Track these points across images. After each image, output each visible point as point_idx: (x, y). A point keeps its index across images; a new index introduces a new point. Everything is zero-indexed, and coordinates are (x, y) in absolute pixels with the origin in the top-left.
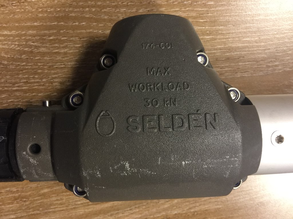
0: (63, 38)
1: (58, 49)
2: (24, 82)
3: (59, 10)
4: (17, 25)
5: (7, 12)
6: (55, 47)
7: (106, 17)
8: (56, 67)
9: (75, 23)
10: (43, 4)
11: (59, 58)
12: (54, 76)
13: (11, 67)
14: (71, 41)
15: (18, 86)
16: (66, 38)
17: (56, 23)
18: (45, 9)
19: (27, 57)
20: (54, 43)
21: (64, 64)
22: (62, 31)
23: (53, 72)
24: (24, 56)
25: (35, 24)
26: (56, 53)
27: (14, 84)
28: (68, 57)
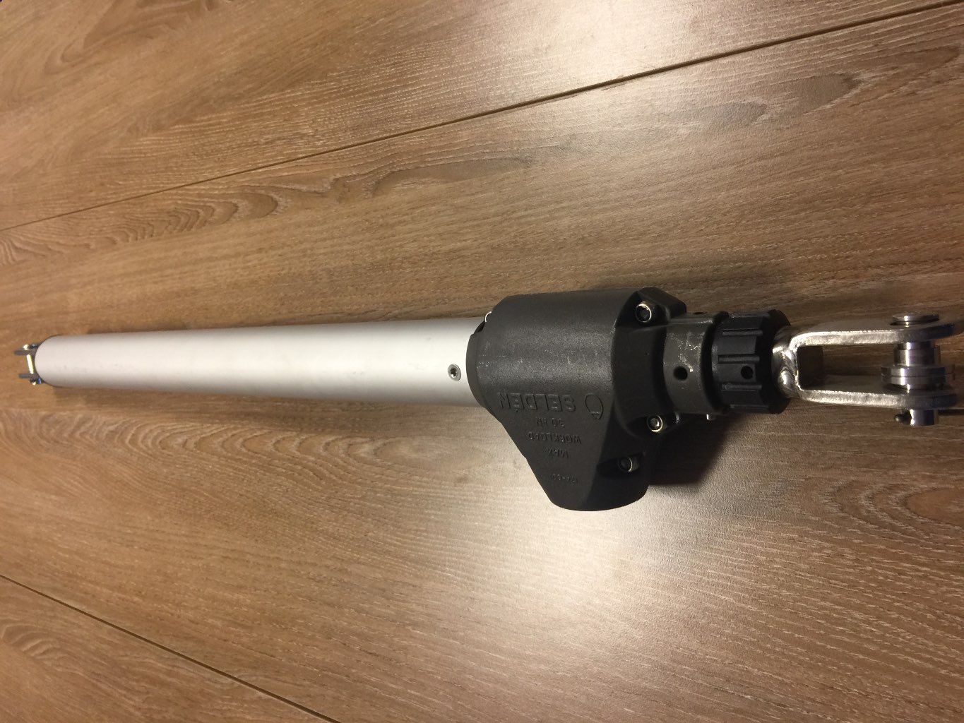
0: (823, 622)
1: (835, 609)
2: (905, 574)
3: (820, 664)
4: (893, 666)
5: (904, 691)
6: (838, 614)
7: (753, 629)
8: (843, 582)
9: (799, 638)
10: (842, 680)
11: (836, 595)
12: (852, 570)
13: (922, 606)
14: (811, 614)
15: (918, 570)
16: (818, 621)
17: (829, 647)
18: (840, 671)
19: (889, 613)
20: (838, 619)
21: (830, 583)
22: (822, 632)
23: (851, 578)
24: (893, 616)
25: (861, 657)
26: (839, 604)
27: (925, 577)
28: (821, 593)
